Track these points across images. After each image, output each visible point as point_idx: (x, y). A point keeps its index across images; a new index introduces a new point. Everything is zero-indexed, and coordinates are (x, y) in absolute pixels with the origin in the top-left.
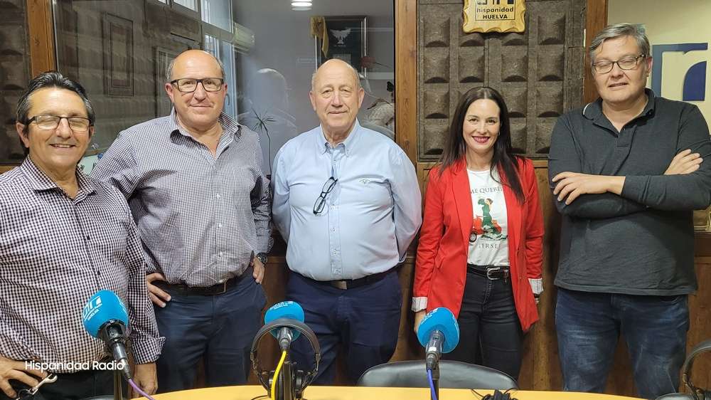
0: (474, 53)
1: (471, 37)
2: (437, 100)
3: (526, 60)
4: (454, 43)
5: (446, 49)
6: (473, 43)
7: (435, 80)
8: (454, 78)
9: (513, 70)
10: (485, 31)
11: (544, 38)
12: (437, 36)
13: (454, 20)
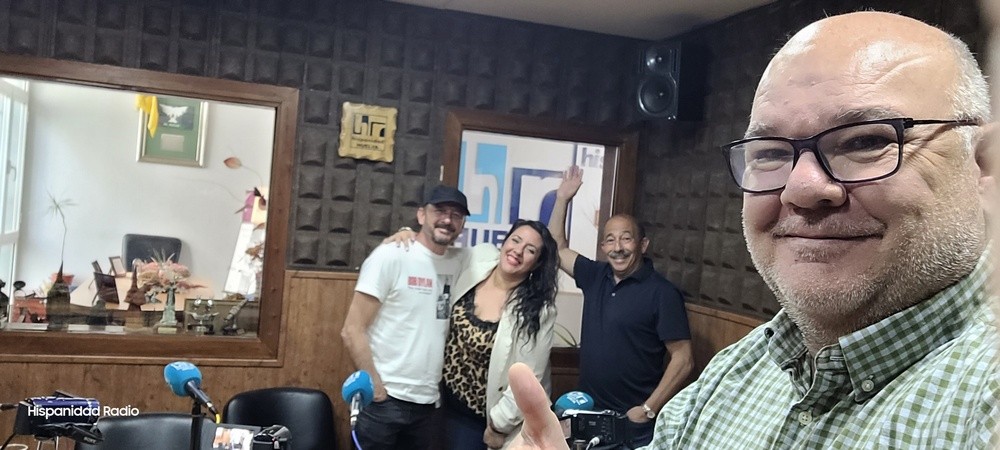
0: (347, 175)
1: (345, 161)
2: (310, 214)
3: (392, 186)
4: (329, 163)
5: (322, 169)
6: (346, 166)
7: (309, 195)
8: (327, 194)
9: (381, 194)
10: (358, 157)
11: (409, 169)
12: (314, 156)
13: (332, 143)
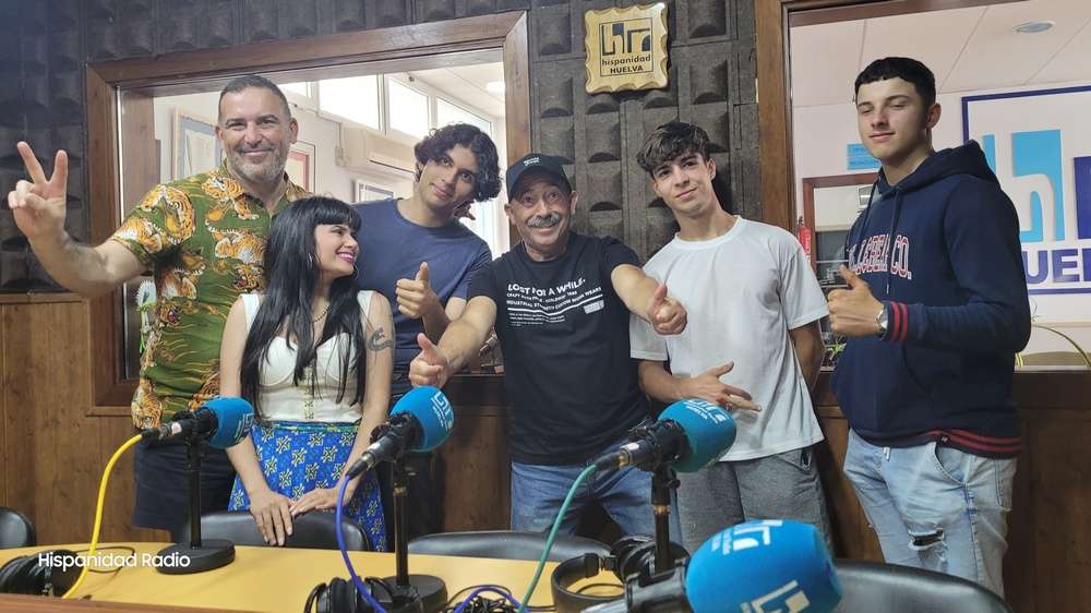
0: (606, 121)
1: (598, 100)
4: (579, 110)
5: (569, 119)
6: (602, 109)
8: (581, 156)
11: (699, 95)
12: (555, 101)
13: (580, 78)
